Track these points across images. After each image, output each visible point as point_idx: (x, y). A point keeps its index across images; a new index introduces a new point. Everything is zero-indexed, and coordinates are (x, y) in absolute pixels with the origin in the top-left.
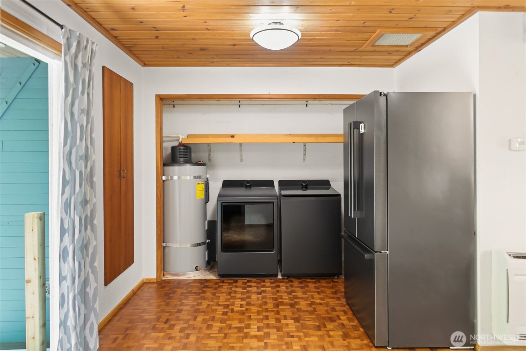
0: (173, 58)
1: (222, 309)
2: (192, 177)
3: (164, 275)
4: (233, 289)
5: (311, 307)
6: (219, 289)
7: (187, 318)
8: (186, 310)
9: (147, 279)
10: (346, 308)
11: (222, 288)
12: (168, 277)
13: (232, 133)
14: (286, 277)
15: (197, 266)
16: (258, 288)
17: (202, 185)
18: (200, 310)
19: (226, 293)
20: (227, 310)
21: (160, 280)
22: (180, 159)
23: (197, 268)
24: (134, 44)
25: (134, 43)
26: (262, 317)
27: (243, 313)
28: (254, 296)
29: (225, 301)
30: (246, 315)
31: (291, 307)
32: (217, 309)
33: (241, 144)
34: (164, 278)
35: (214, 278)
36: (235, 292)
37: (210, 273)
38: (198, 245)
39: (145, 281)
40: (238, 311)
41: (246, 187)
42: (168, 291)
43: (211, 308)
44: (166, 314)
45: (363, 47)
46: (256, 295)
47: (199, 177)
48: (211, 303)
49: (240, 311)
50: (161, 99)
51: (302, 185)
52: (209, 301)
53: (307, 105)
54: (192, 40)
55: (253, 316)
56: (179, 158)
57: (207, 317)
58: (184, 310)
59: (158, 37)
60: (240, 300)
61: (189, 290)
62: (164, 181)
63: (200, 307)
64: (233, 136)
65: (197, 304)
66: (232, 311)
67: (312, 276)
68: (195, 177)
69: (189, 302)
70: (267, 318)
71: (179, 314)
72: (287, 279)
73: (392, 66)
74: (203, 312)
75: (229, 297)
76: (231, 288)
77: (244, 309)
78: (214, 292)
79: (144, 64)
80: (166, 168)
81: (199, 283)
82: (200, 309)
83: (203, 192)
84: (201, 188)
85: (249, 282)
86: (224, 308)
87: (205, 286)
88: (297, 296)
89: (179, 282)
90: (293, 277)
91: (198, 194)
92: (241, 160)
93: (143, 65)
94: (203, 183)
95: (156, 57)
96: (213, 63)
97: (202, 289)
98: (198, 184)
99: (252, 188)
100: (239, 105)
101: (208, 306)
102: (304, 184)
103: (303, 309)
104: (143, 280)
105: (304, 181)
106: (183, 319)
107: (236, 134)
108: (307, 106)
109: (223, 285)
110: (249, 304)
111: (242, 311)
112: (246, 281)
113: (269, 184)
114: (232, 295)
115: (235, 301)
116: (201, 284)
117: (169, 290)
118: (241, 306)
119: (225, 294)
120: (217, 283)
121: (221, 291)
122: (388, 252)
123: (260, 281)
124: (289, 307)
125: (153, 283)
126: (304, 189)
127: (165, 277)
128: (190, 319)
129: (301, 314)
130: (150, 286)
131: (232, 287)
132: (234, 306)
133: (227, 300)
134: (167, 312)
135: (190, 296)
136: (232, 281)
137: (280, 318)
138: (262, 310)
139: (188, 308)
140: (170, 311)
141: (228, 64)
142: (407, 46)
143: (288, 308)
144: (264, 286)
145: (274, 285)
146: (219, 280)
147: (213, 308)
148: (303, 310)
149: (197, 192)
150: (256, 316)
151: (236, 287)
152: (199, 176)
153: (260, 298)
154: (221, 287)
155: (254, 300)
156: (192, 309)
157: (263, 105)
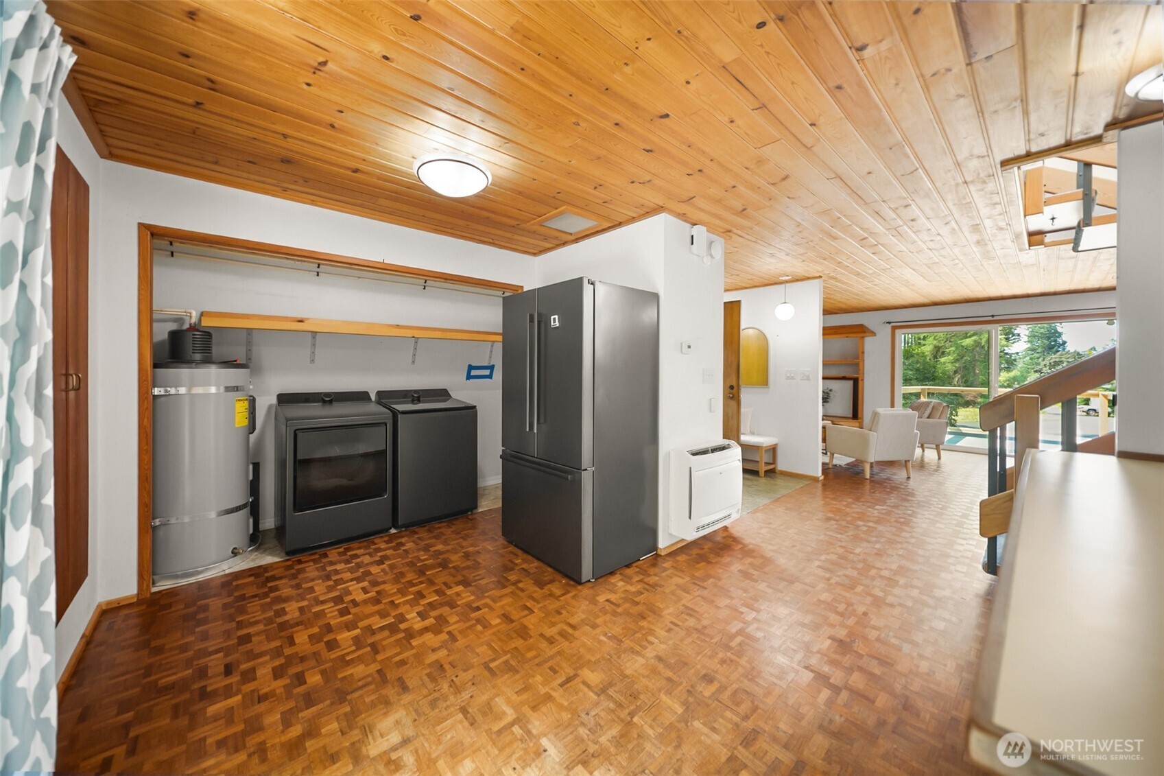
0: (202, 160)
1: (333, 607)
2: (222, 389)
3: (153, 583)
4: (329, 568)
5: (469, 560)
6: (300, 576)
7: (272, 647)
8: (258, 634)
9: (109, 603)
10: (512, 548)
11: (306, 572)
12: (163, 585)
13: (300, 316)
14: (403, 529)
15: (235, 548)
16: (371, 555)
17: (245, 402)
18: (291, 623)
19: (320, 577)
20: (345, 605)
21: (148, 595)
22: (195, 354)
23: (236, 551)
24: (118, 99)
25: (120, 96)
26: (413, 596)
27: (376, 601)
28: (375, 570)
29: (327, 593)
30: (384, 602)
31: (443, 568)
32: (324, 610)
33: (314, 333)
34: (154, 590)
35: (277, 559)
36: (336, 572)
37: (262, 553)
38: (238, 509)
39: (104, 608)
40: (365, 600)
41: (324, 402)
42: (185, 612)
43: (311, 612)
44: (213, 657)
45: (528, 224)
46: (377, 566)
47: (236, 389)
48: (305, 603)
49: (369, 599)
50: (152, 235)
51: (413, 396)
52: (297, 601)
53: (425, 287)
54: (281, 137)
55: (397, 599)
56: (193, 353)
57: (316, 630)
58: (254, 635)
59: (201, 104)
60: (355, 582)
61: (236, 594)
62: (155, 397)
63: (286, 618)
64: (301, 321)
65: (275, 614)
66: (354, 603)
67: (439, 519)
68: (228, 389)
69: (254, 617)
70: (420, 595)
71: (249, 645)
72: (406, 530)
73: (535, 254)
74: (298, 624)
75: (331, 583)
76: (323, 568)
77: (373, 594)
78: (294, 582)
79: (110, 153)
80: (160, 371)
81: (250, 576)
82: (288, 621)
83: (246, 414)
84: (241, 408)
85: (347, 550)
86: (336, 604)
87: (267, 578)
88: (439, 550)
89: (201, 585)
90: (415, 526)
91: (237, 420)
92: (312, 361)
93: (106, 152)
94: (247, 400)
95: (158, 145)
96: (284, 192)
97: (266, 586)
98: (239, 400)
99: (335, 404)
100: (318, 273)
101: (301, 609)
102: (415, 395)
103: (461, 566)
104: (99, 606)
105: (416, 391)
106: (265, 651)
107: (307, 319)
108: (424, 289)
109: (304, 568)
110: (374, 584)
111: (372, 598)
112: (341, 550)
113: (362, 396)
114: (334, 578)
115: (348, 587)
116: (256, 578)
117: (187, 607)
118: (365, 590)
119: (320, 581)
120: (289, 568)
121: (308, 577)
122: (593, 468)
123: (365, 544)
124: (441, 569)
125: (129, 606)
126: (416, 402)
127: (157, 585)
128: (281, 646)
129: (465, 572)
130: (126, 615)
131: (324, 566)
132: (351, 594)
133: (331, 589)
134: (217, 652)
135: (248, 605)
136: (317, 556)
137: (440, 589)
138: (403, 586)
139: (261, 627)
140: (222, 648)
141: (313, 201)
142: (571, 234)
143: (441, 571)
144: (379, 550)
145: (394, 544)
146: (287, 560)
147: (313, 611)
148: (463, 567)
149: (237, 415)
150: (400, 598)
151: (332, 563)
152: (237, 387)
153: (387, 569)
154: (303, 570)
155: (379, 574)
156: (269, 627)
157: (359, 278)
